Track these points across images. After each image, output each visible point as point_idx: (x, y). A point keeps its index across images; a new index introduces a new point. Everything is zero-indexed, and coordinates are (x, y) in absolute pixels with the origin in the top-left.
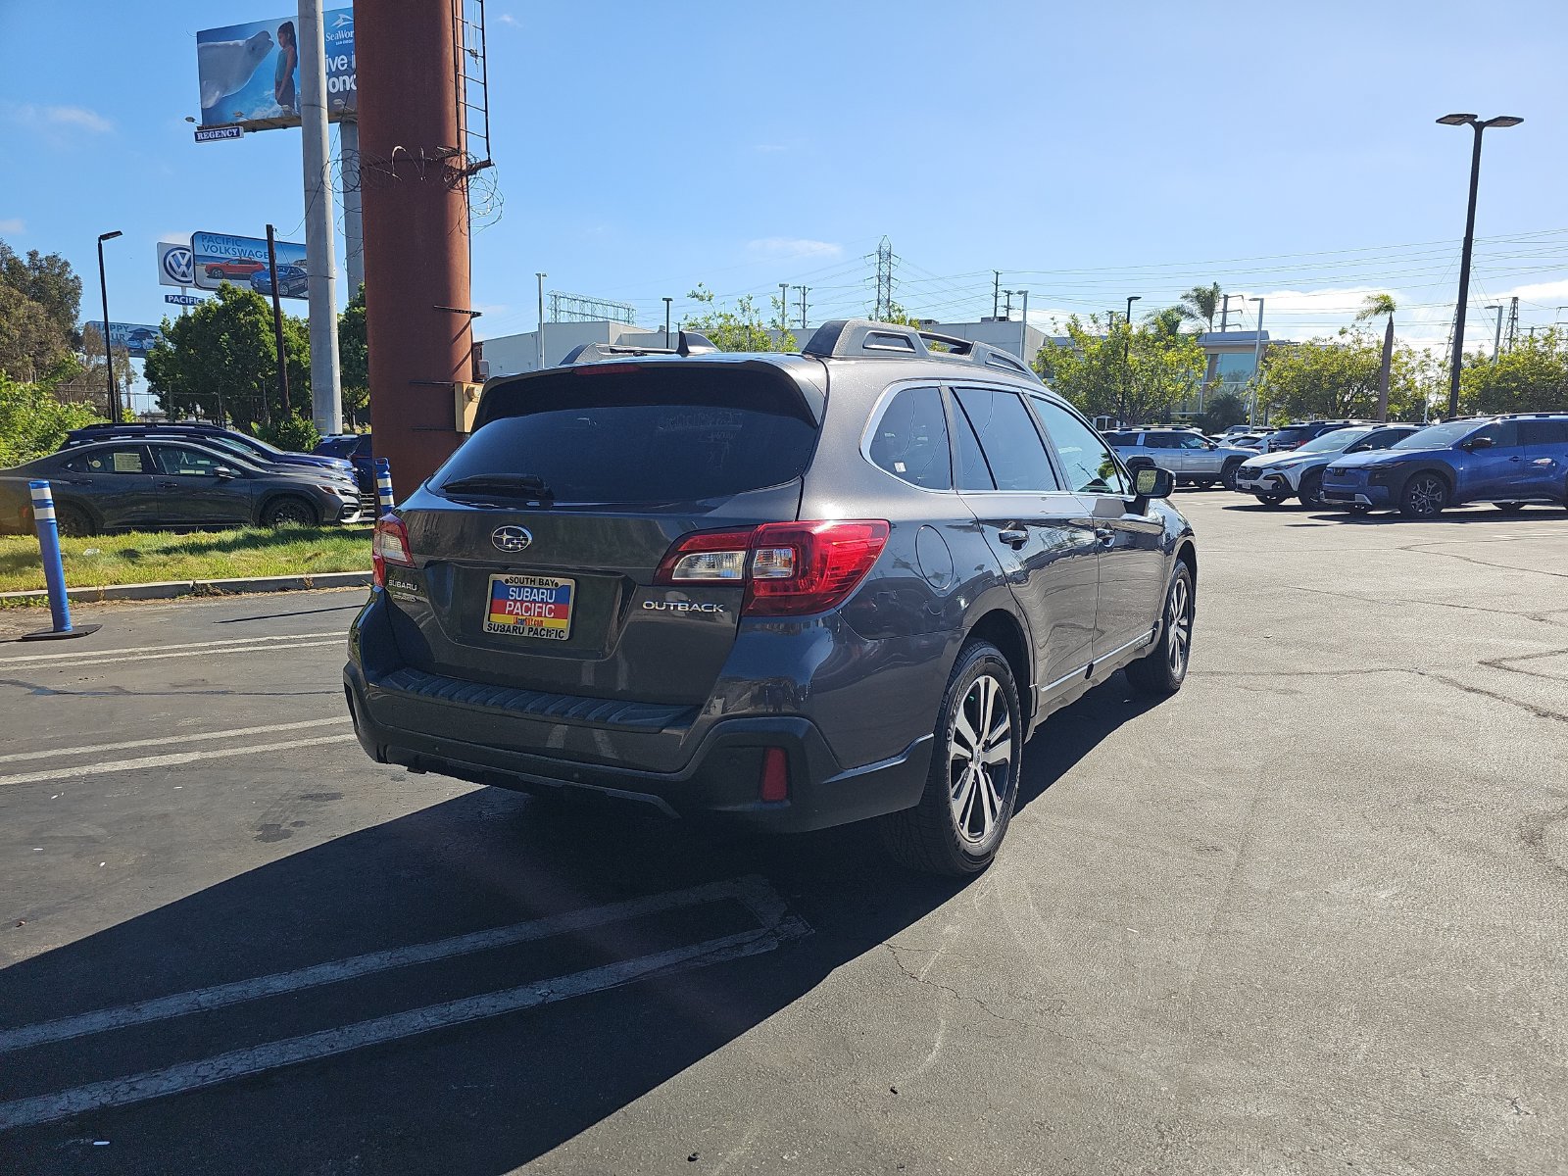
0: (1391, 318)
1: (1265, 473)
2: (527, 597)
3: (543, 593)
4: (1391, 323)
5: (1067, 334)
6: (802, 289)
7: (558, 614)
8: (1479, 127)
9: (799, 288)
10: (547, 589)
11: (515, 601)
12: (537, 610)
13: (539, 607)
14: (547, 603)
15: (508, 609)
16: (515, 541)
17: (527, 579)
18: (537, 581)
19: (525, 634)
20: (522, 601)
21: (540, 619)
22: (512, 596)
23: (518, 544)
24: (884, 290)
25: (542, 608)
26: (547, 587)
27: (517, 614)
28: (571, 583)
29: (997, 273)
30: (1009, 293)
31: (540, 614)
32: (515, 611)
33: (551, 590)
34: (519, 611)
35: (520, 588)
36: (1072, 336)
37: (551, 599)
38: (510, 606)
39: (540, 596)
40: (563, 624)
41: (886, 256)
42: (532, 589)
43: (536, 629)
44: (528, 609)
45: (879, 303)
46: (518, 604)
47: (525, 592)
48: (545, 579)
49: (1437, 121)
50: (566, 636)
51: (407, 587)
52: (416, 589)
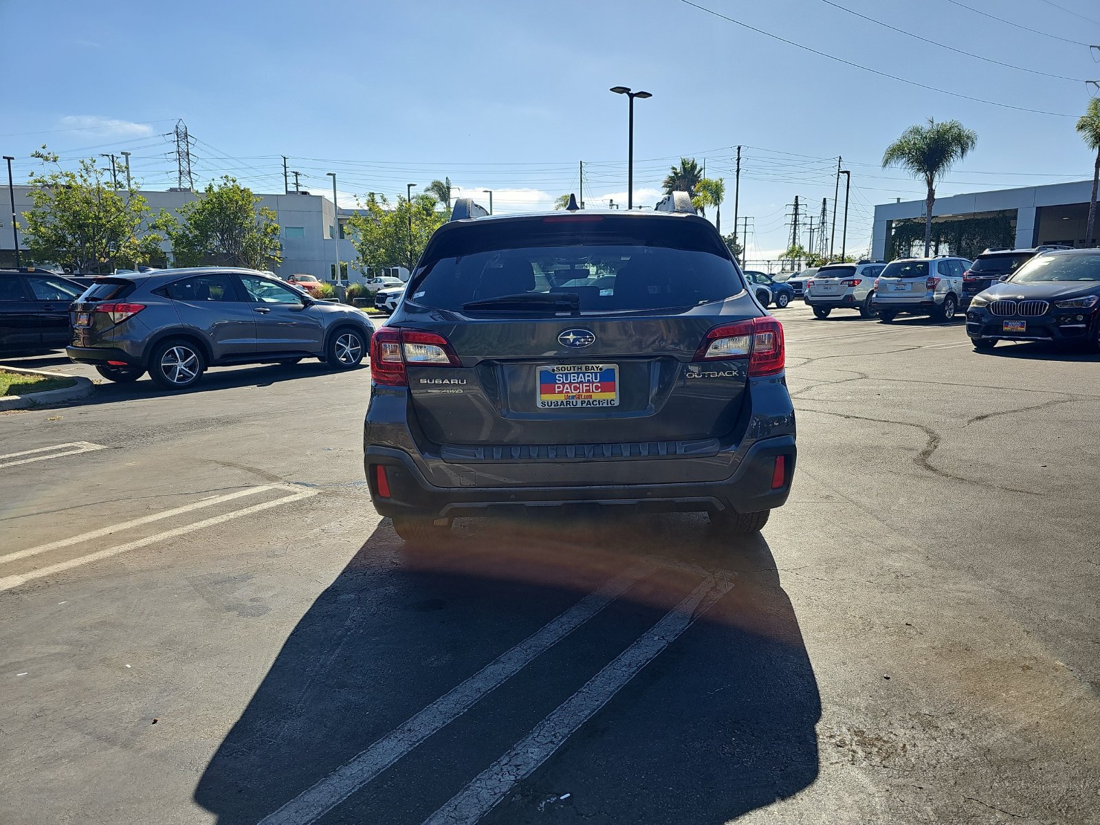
2: (574, 380)
3: (589, 376)
5: (366, 208)
6: (111, 157)
7: (606, 387)
8: (632, 96)
9: (108, 156)
10: (592, 373)
12: (585, 388)
13: (586, 386)
14: (594, 383)
15: (557, 390)
16: (582, 340)
17: (574, 367)
18: (584, 368)
19: (579, 406)
20: (570, 384)
21: (589, 394)
23: (585, 341)
24: (184, 164)
25: (589, 386)
26: (592, 371)
27: (567, 392)
28: (615, 367)
29: (285, 158)
30: (297, 174)
31: (588, 391)
32: (565, 391)
33: (596, 373)
34: (569, 390)
35: (566, 374)
36: (370, 209)
37: (596, 379)
38: (559, 387)
39: (587, 378)
40: (613, 397)
41: (182, 136)
42: (578, 374)
43: (589, 401)
44: (576, 388)
45: (181, 174)
46: (567, 385)
47: (572, 378)
48: (590, 365)
49: (611, 90)
50: (617, 403)
51: (452, 382)
52: (465, 383)
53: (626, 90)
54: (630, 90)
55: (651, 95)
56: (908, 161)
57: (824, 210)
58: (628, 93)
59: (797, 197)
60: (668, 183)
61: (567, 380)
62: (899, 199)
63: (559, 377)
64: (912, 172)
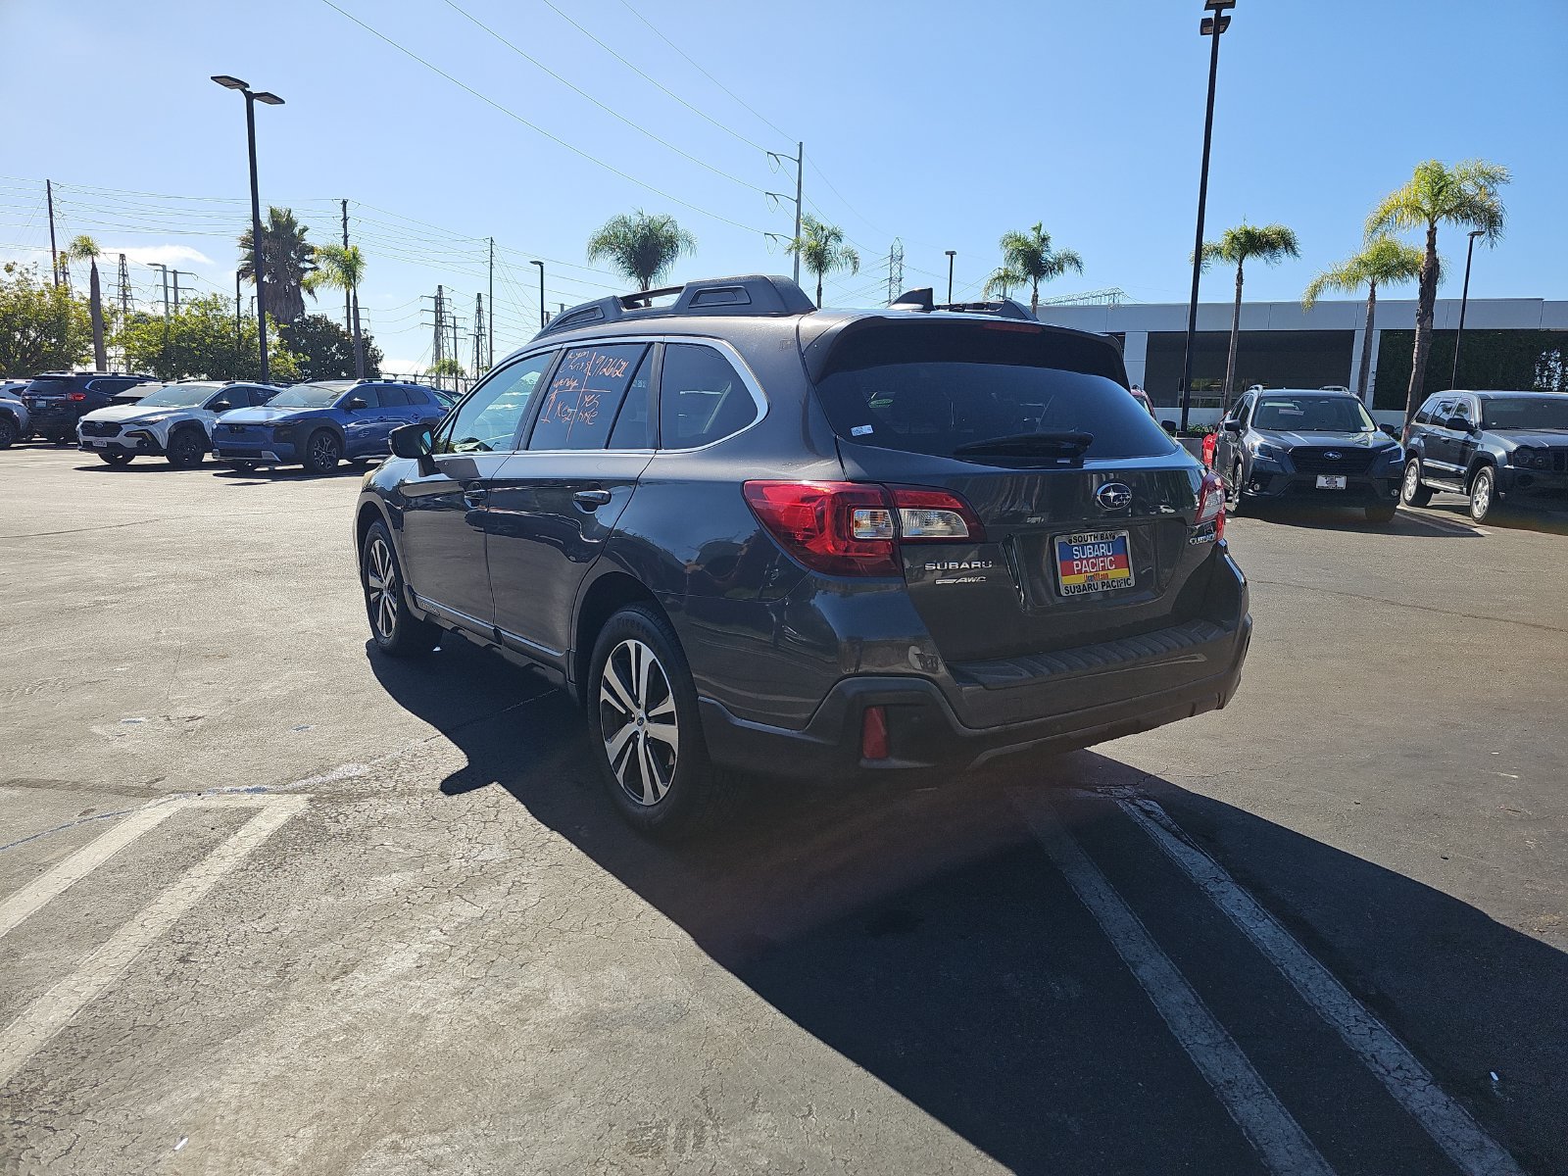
0: (93, 263)
1: (125, 429)
2: (1091, 553)
3: (1103, 548)
4: (94, 270)
8: (250, 97)
10: (1106, 543)
11: (1081, 559)
12: (1101, 565)
13: (1101, 562)
14: (1107, 556)
16: (1121, 497)
17: (1091, 536)
18: (1099, 537)
19: (1100, 589)
20: (1087, 559)
21: (1105, 572)
22: (1077, 555)
25: (1104, 561)
26: (1106, 540)
27: (1086, 572)
28: (1126, 533)
31: (1104, 568)
32: (1084, 569)
33: (1110, 543)
34: (1087, 569)
35: (1084, 546)
38: (1077, 566)
40: (1127, 574)
42: (1094, 545)
43: (1107, 582)
44: (1093, 566)
46: (1085, 562)
47: (1089, 551)
48: (1104, 533)
50: (1132, 582)
51: (973, 566)
52: (990, 566)
53: (241, 85)
54: (248, 86)
55: (283, 102)
56: (618, 259)
57: (479, 310)
58: (243, 91)
59: (440, 287)
60: (247, 240)
61: (1084, 554)
62: (562, 306)
63: (1076, 550)
64: (624, 273)
